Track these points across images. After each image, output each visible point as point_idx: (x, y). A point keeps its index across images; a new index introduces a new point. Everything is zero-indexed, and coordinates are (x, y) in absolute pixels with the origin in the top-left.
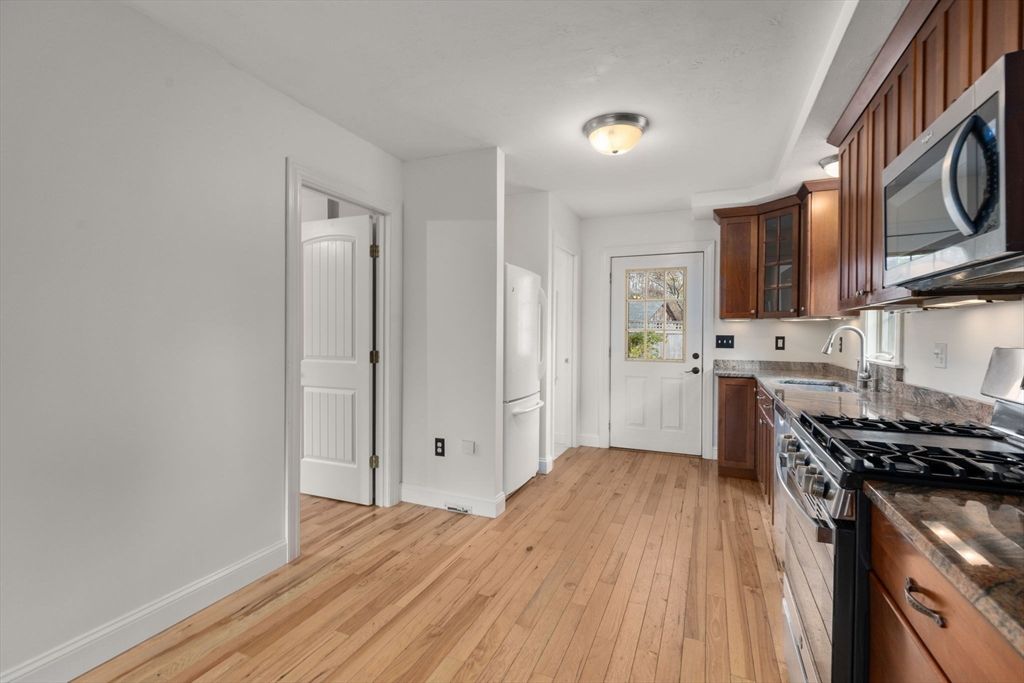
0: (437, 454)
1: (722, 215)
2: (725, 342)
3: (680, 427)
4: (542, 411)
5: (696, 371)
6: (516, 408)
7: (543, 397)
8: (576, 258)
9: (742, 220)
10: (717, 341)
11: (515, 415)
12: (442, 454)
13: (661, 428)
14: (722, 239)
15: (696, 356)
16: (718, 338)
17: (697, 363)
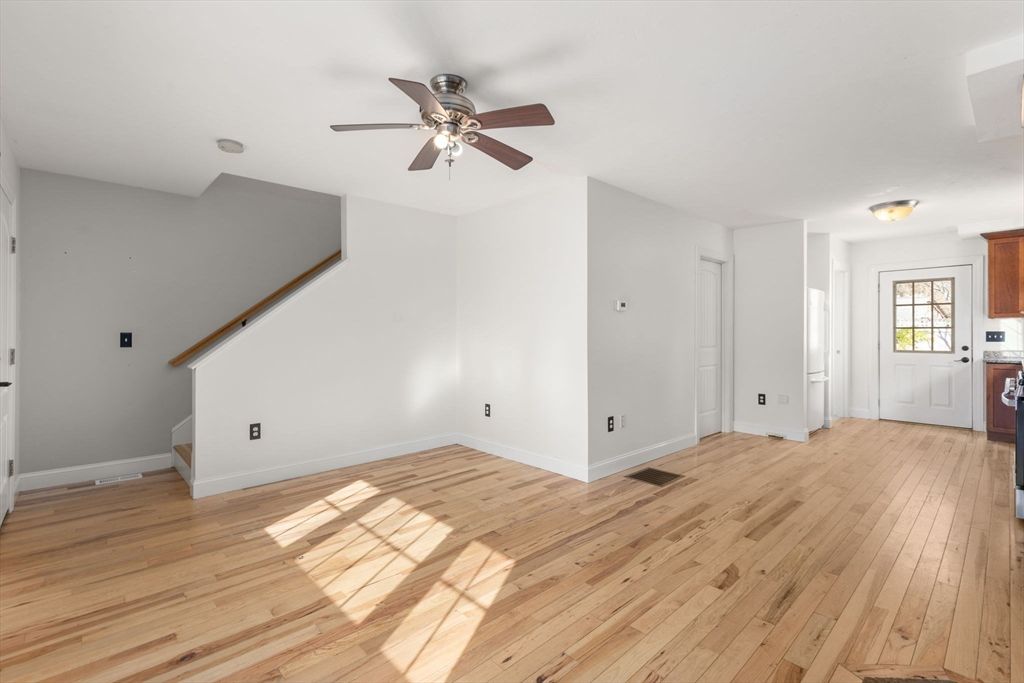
0: (760, 403)
1: (988, 236)
2: (994, 337)
3: (950, 405)
4: (826, 383)
5: (965, 360)
6: (813, 378)
7: (826, 375)
8: (847, 274)
9: (1011, 240)
10: (987, 336)
11: (813, 382)
12: (764, 403)
13: (930, 404)
14: (990, 256)
15: (965, 348)
16: (988, 333)
17: (967, 354)
